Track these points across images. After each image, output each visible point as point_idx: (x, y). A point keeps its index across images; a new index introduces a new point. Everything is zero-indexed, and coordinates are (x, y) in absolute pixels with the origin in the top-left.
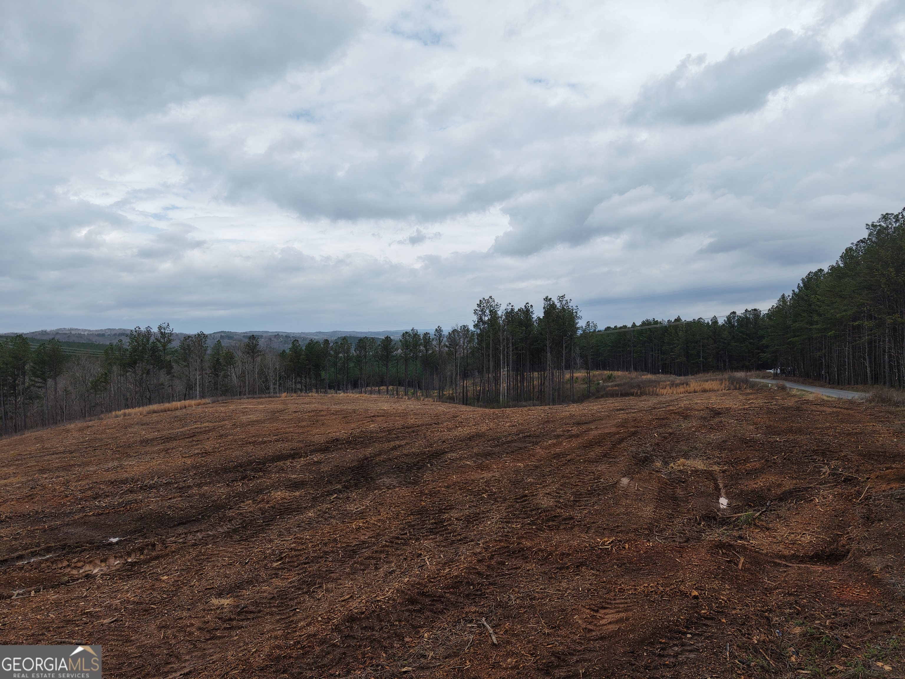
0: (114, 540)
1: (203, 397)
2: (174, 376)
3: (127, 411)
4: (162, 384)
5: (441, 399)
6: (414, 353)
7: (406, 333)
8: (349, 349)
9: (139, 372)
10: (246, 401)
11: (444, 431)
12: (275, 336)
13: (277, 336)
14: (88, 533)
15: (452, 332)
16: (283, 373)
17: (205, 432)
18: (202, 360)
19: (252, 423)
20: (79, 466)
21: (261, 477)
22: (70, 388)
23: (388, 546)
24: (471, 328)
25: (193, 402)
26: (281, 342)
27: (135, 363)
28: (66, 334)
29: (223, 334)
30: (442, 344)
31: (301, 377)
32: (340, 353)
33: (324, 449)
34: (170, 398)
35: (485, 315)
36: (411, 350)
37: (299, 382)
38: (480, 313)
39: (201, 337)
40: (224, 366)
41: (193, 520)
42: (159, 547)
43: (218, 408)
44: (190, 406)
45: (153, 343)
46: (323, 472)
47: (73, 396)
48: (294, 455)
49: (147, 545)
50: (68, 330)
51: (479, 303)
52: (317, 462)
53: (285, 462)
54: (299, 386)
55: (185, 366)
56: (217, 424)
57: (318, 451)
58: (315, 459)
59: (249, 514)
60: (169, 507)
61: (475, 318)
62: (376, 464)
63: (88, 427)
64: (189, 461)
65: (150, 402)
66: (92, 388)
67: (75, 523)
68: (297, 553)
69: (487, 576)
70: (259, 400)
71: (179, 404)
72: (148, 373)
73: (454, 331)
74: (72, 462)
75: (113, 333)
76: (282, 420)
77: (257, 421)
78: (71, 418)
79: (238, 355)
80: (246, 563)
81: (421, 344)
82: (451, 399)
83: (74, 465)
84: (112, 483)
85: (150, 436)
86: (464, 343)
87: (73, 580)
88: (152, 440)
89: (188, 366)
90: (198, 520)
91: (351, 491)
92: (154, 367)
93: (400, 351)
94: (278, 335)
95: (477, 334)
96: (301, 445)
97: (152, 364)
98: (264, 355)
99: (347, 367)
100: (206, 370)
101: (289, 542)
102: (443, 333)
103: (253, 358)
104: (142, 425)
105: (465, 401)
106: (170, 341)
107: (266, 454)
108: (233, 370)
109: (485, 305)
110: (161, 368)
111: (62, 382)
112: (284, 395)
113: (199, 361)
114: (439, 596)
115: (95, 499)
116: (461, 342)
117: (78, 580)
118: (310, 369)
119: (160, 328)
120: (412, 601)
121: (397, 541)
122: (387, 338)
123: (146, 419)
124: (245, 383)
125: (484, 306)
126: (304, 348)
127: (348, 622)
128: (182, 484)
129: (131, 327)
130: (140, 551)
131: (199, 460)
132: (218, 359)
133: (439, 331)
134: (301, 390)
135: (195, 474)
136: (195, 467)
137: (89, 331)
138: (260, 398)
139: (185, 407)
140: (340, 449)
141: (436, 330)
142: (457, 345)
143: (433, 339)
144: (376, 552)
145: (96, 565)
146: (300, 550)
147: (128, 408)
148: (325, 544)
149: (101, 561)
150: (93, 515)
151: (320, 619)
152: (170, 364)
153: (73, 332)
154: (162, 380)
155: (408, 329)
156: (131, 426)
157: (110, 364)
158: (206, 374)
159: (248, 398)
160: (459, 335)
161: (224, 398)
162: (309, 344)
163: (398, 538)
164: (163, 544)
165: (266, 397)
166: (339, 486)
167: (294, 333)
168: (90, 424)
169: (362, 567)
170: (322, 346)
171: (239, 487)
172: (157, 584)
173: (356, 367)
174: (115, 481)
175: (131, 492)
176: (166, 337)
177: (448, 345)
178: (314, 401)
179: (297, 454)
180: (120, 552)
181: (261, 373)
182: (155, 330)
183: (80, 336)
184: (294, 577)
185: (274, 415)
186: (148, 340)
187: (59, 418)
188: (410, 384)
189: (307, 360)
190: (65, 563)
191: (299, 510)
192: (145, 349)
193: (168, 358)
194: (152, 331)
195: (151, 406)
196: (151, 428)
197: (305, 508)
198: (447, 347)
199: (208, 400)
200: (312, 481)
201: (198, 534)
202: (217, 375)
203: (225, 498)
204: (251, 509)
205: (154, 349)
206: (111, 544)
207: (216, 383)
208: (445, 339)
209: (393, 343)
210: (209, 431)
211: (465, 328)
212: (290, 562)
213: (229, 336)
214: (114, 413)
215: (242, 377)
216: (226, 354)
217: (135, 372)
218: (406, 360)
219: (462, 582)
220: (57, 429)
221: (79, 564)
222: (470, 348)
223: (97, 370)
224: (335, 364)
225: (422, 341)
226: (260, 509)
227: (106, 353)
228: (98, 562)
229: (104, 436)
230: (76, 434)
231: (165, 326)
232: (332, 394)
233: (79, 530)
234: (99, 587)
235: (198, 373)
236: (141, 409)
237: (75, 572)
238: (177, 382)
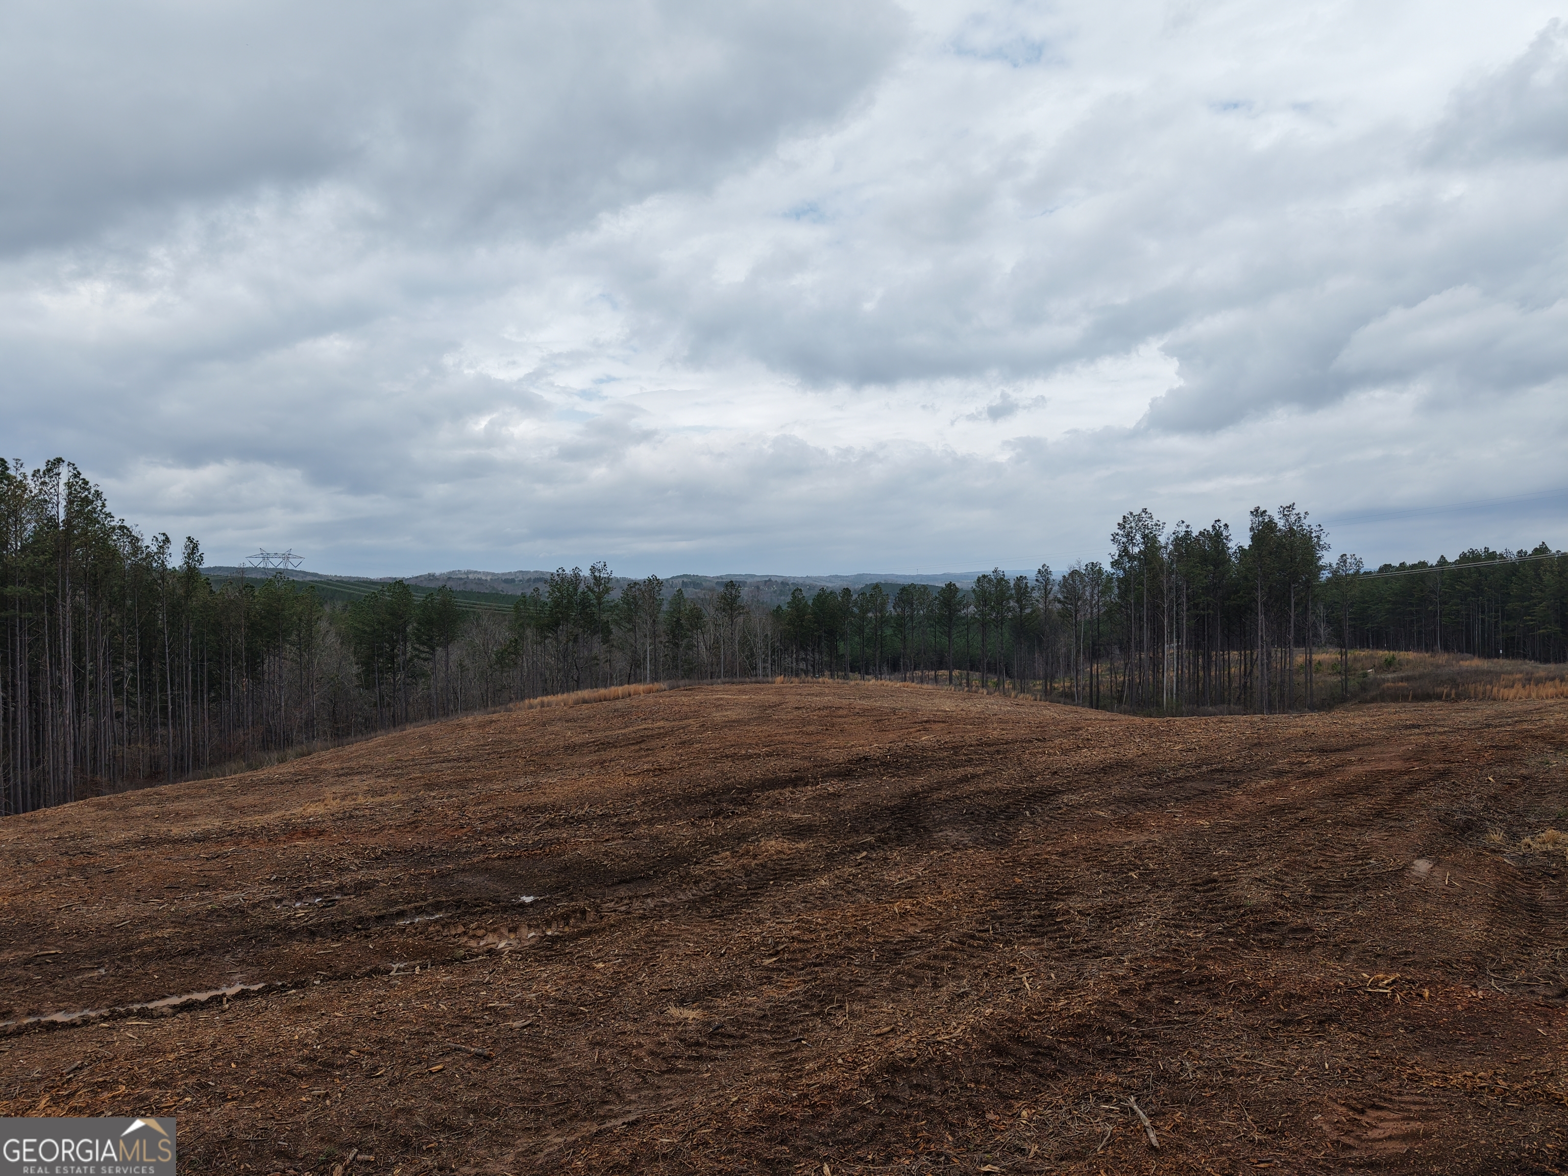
0: (528, 899)
1: (655, 679)
2: (613, 646)
3: (546, 699)
4: (596, 658)
5: (1049, 695)
6: (998, 613)
7: (984, 576)
8: (883, 605)
9: (563, 639)
10: (721, 687)
11: (1055, 754)
12: (766, 582)
13: (769, 582)
14: (491, 885)
15: (1070, 574)
16: (778, 644)
17: (660, 736)
18: (654, 621)
19: (731, 724)
20: (479, 781)
21: (744, 814)
22: (467, 662)
23: (955, 949)
24: (1107, 567)
25: (641, 687)
26: (775, 592)
27: (558, 625)
28: (461, 579)
29: (685, 580)
30: (1051, 596)
31: (805, 650)
32: (868, 611)
33: (845, 773)
34: (606, 681)
35: (1134, 545)
36: (993, 607)
37: (803, 659)
38: (1125, 540)
39: (653, 584)
40: (688, 630)
41: (641, 878)
42: (591, 916)
43: (678, 699)
44: (637, 693)
45: (583, 593)
46: (843, 811)
47: (471, 675)
48: (796, 781)
49: (574, 912)
50: (465, 573)
51: (1121, 522)
52: (834, 794)
53: (782, 791)
54: (802, 665)
55: (630, 630)
56: (677, 723)
57: (835, 776)
58: (831, 790)
59: (726, 874)
60: (606, 854)
61: (1115, 550)
62: (933, 804)
63: (491, 722)
64: (634, 782)
65: (578, 686)
66: (497, 663)
67: (473, 869)
68: (802, 946)
69: (1139, 1020)
70: (740, 687)
71: (620, 690)
72: (576, 640)
73: (1074, 573)
74: (469, 776)
75: (526, 577)
76: (777, 721)
77: (738, 721)
78: (468, 708)
79: (710, 612)
80: (722, 955)
81: (1011, 597)
82: (1068, 697)
83: (471, 780)
84: (525, 810)
85: (578, 740)
86: (1092, 596)
87: (472, 957)
88: (582, 745)
89: (633, 630)
90: (648, 878)
91: (891, 849)
92: (584, 632)
93: (972, 609)
94: (770, 580)
95: (1118, 578)
96: (807, 764)
97: (581, 627)
98: (748, 613)
99: (881, 635)
100: (660, 636)
101: (788, 926)
102: (1052, 578)
103: (731, 617)
104: (567, 721)
105: (1095, 702)
106: (607, 590)
107: (751, 776)
108: (701, 637)
109: (1133, 524)
110: (595, 633)
111: (456, 652)
112: (779, 679)
113: (650, 622)
114: (1048, 1047)
115: (501, 833)
116: (1087, 593)
117: (477, 956)
118: (820, 637)
119: (593, 570)
120: (999, 1050)
121: (971, 941)
122: (950, 585)
123: (572, 713)
124: (720, 658)
125: (1131, 528)
126: (810, 602)
127: (887, 1072)
128: (624, 819)
129: (551, 568)
130: (564, 919)
131: (650, 780)
132: (679, 620)
133: (1044, 573)
134: (806, 673)
135: (644, 803)
136: (644, 792)
137: (493, 574)
138: (743, 683)
139: (630, 695)
140: (872, 774)
141: (1039, 571)
142: (1079, 599)
143: (1033, 589)
144: (936, 957)
145: (501, 937)
146: (807, 942)
147: (547, 694)
148: (848, 936)
149: (510, 931)
150: (498, 858)
151: (840, 1061)
152: (608, 627)
153: (471, 576)
154: (595, 651)
155: (988, 569)
156: (550, 722)
157: (521, 625)
158: (661, 642)
159: (724, 683)
160: (1082, 580)
161: (687, 681)
162: (819, 595)
163: (972, 937)
164: (597, 911)
165: (751, 682)
166: (870, 839)
167: (794, 578)
168: (495, 717)
169: (911, 982)
170: (839, 599)
171: (711, 828)
172: (589, 975)
173: (896, 635)
174: (529, 807)
175: (552, 826)
176: (601, 584)
177: (1062, 599)
178: (827, 691)
179: (801, 779)
180: (536, 919)
181: (744, 642)
182: (586, 573)
183: (480, 582)
184: (796, 987)
185: (764, 714)
186: (576, 589)
187: (452, 707)
188: (992, 668)
189: (815, 622)
190: (461, 929)
191: (805, 873)
192: (572, 603)
193: (605, 617)
194: (581, 574)
195: (579, 692)
196: (581, 727)
197: (815, 871)
198: (1060, 602)
199: (663, 685)
200: (825, 826)
201: (649, 900)
202: (677, 645)
203: (689, 845)
204: (729, 867)
205: (584, 603)
206: (523, 905)
207: (675, 658)
208: (1056, 588)
209: (960, 595)
210: (665, 734)
211: (1094, 570)
212: (791, 960)
213: (695, 582)
214: (527, 701)
215: (714, 649)
216: (691, 611)
217: (557, 639)
218: (984, 625)
219: (1090, 1026)
220: (450, 723)
221: (480, 932)
222: (1104, 605)
223: (504, 634)
224: (860, 630)
225: (1013, 592)
226: (743, 866)
227: (517, 608)
228: (504, 931)
229: (513, 736)
230: (475, 733)
231: (600, 566)
232: (855, 681)
233: (479, 879)
234: (506, 971)
235: (649, 641)
236: (565, 696)
237: (473, 943)
238: (617, 654)
